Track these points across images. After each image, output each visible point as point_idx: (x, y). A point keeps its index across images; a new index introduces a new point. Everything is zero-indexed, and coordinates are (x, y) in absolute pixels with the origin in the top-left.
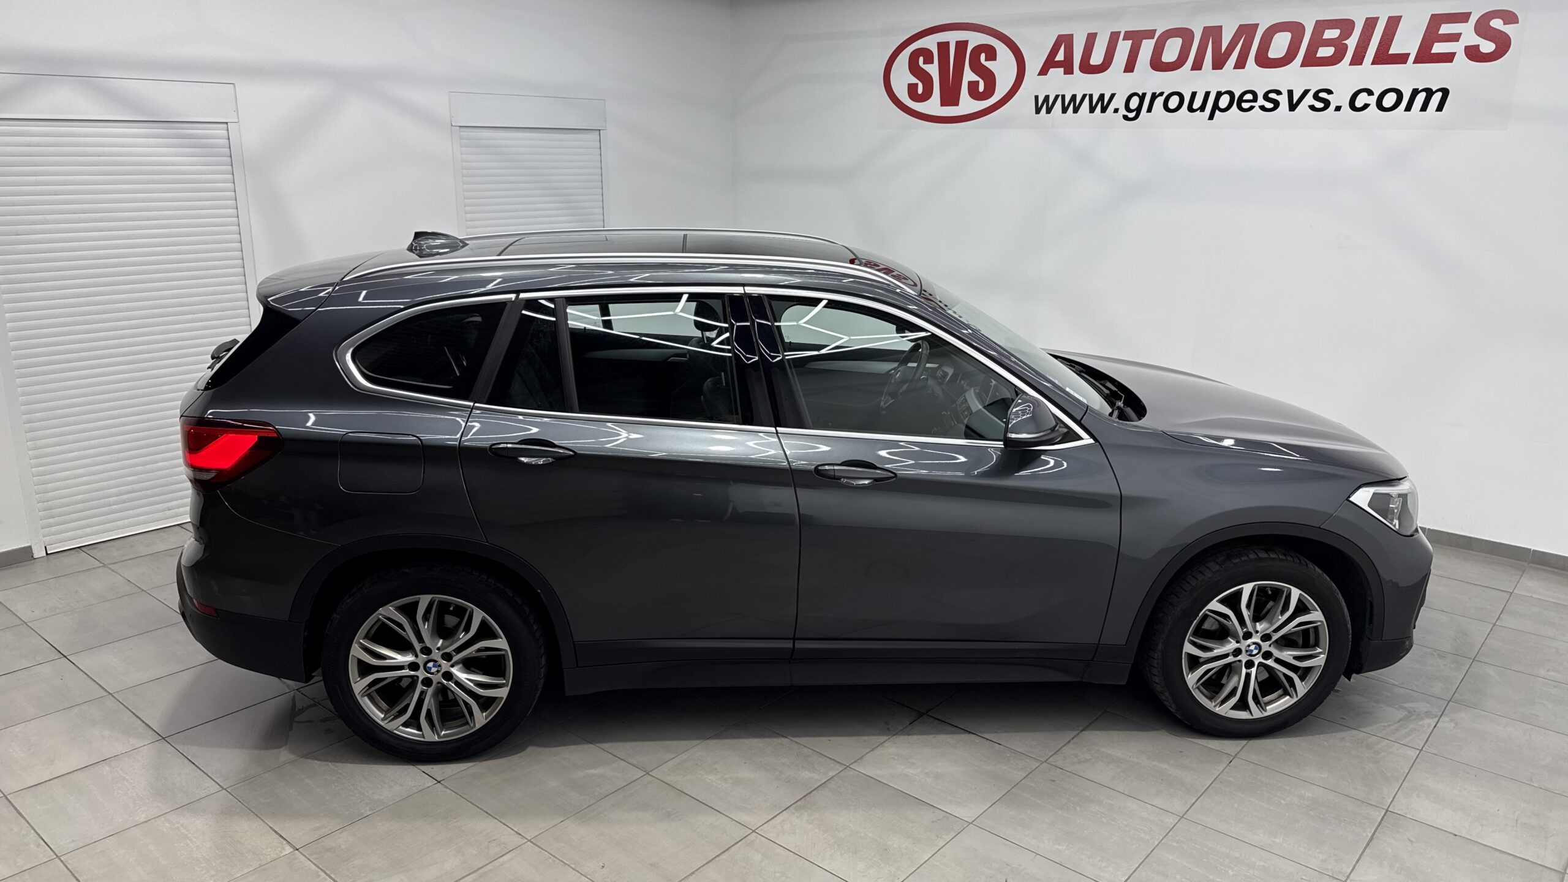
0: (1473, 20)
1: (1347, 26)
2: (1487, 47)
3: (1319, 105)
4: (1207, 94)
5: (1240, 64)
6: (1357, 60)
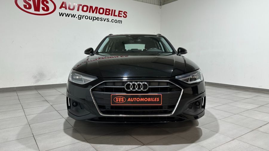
1: (110, 10)
2: (125, 16)
3: (108, 21)
4: (92, 17)
5: (96, 13)
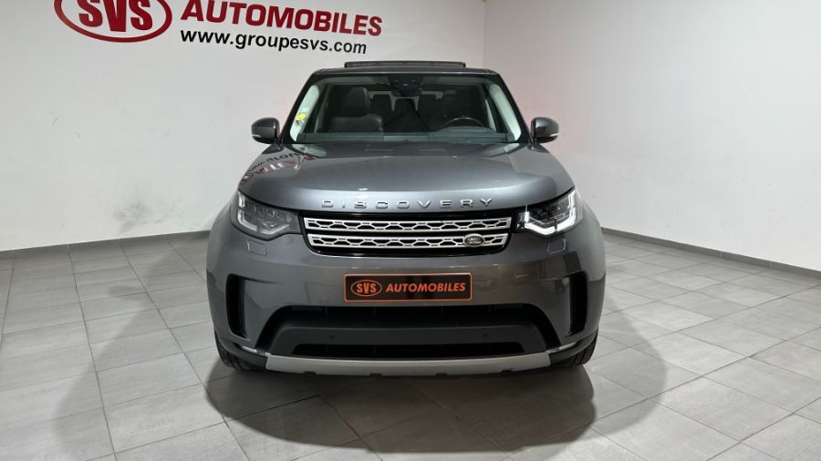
0: (369, 18)
2: (375, 30)
3: (324, 48)
6: (334, 30)
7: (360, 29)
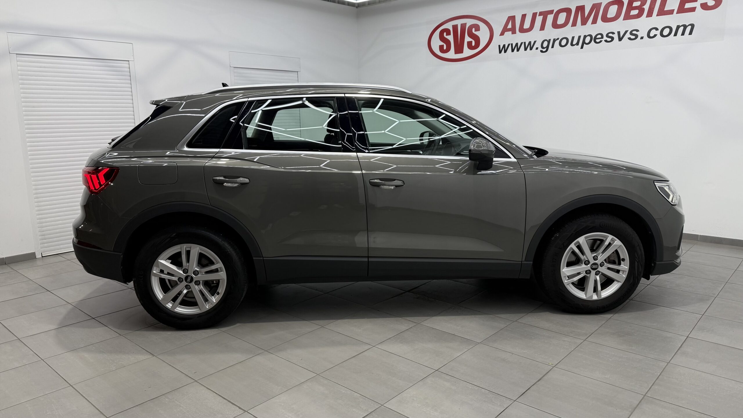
2: (711, 3)
3: (633, 37)
4: (580, 37)
5: (594, 22)
6: (650, 14)
7: (688, 5)
